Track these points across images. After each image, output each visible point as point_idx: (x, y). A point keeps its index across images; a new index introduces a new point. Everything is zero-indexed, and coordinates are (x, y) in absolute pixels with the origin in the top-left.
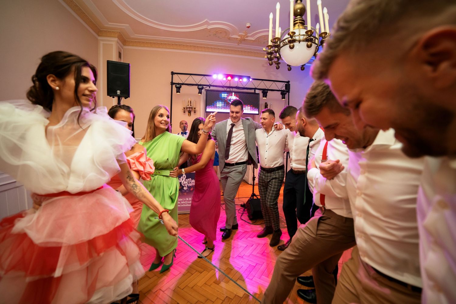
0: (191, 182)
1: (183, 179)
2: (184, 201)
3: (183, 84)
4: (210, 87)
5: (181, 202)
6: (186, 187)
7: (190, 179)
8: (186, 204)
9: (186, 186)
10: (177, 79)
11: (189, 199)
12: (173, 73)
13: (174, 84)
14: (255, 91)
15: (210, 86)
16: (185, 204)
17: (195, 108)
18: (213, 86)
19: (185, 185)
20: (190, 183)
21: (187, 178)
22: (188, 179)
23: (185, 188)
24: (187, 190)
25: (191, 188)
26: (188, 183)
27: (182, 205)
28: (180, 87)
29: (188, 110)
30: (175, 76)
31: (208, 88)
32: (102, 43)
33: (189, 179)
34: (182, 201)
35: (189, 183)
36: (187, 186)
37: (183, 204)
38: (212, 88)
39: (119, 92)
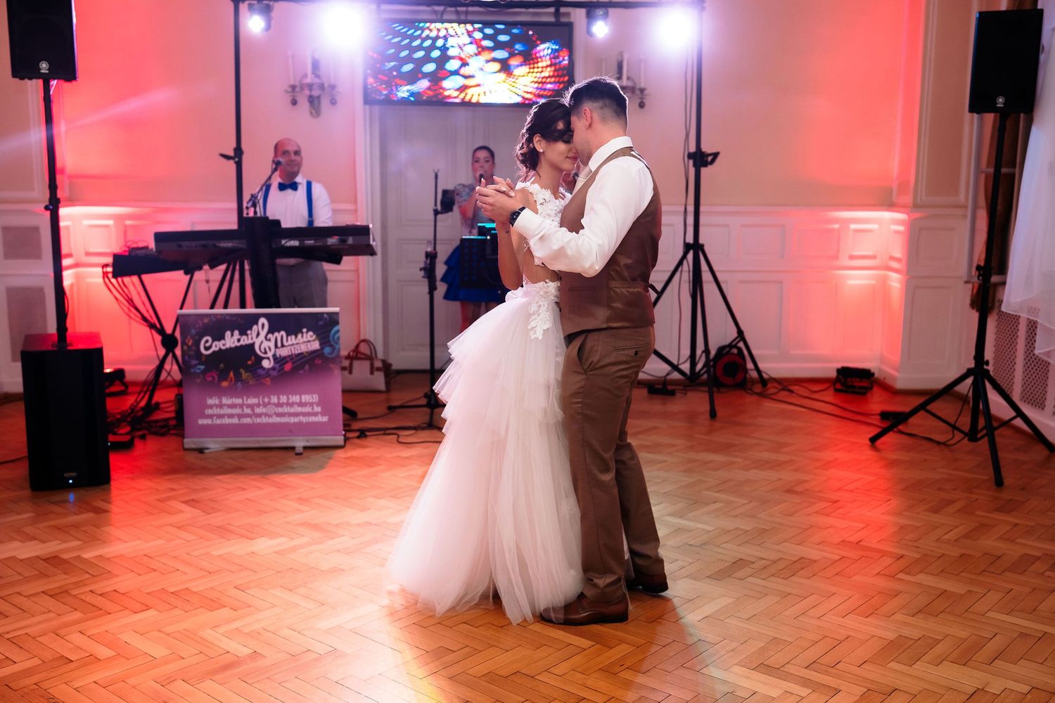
0: (285, 343)
1: (258, 335)
2: (265, 405)
5: (253, 410)
6: (268, 358)
7: (283, 333)
8: (270, 416)
9: (270, 355)
11: (279, 398)
13: (244, 0)
14: (557, 11)
16: (266, 415)
17: (333, 87)
19: (266, 353)
20: (283, 346)
21: (271, 331)
22: (276, 334)
23: (266, 364)
24: (273, 369)
25: (285, 363)
26: (276, 346)
27: (258, 420)
29: (307, 92)
33: (279, 332)
34: (258, 405)
35: (279, 345)
36: (274, 356)
37: (259, 415)
39: (44, 67)
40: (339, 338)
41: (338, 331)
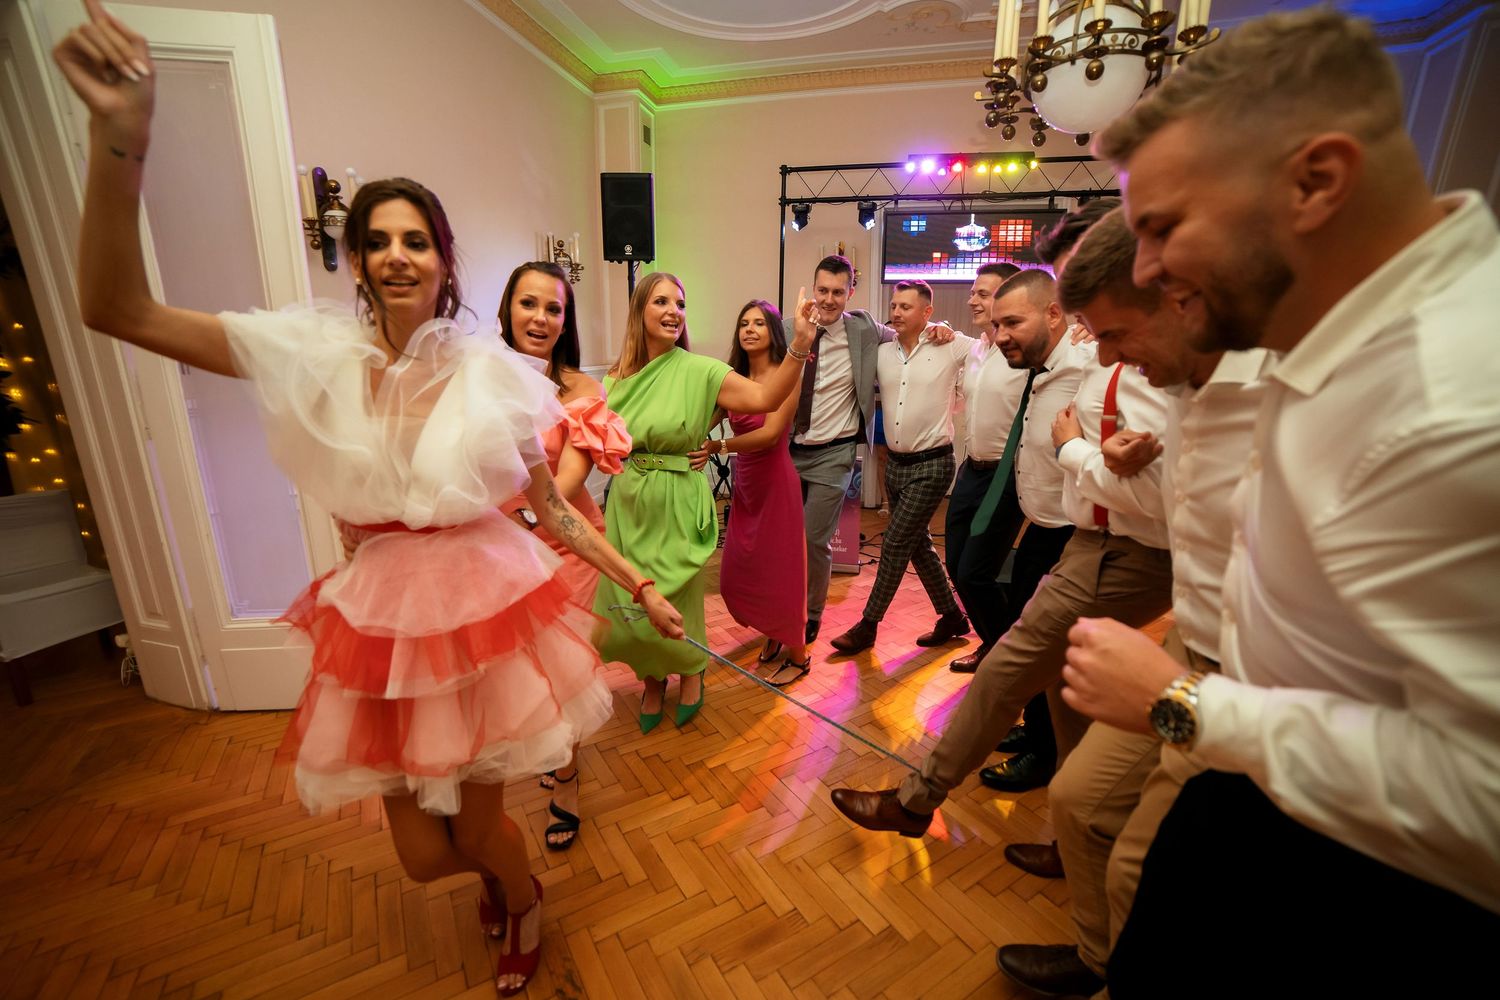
3: (815, 200)
4: (896, 203)
10: (797, 188)
12: (785, 171)
13: (790, 201)
14: (1052, 201)
15: (896, 198)
17: (855, 271)
18: (908, 198)
28: (807, 210)
30: (792, 178)
31: (891, 205)
32: (602, 110)
38: (903, 205)
39: (628, 249)
40: (860, 483)
41: (860, 477)
